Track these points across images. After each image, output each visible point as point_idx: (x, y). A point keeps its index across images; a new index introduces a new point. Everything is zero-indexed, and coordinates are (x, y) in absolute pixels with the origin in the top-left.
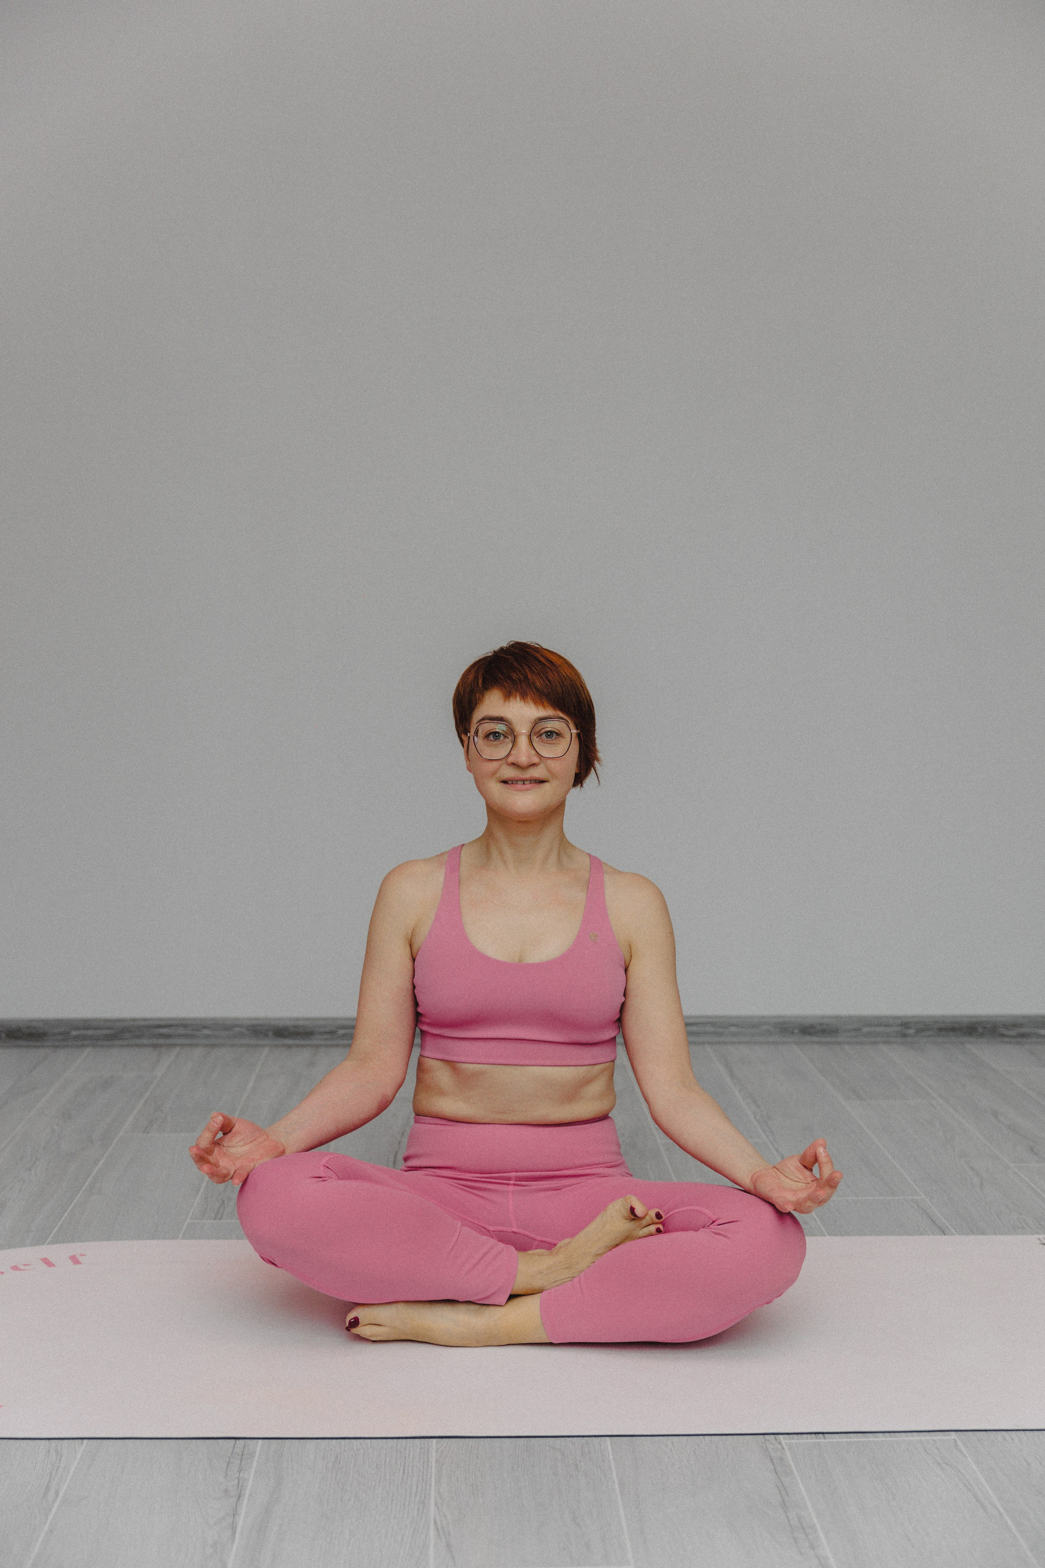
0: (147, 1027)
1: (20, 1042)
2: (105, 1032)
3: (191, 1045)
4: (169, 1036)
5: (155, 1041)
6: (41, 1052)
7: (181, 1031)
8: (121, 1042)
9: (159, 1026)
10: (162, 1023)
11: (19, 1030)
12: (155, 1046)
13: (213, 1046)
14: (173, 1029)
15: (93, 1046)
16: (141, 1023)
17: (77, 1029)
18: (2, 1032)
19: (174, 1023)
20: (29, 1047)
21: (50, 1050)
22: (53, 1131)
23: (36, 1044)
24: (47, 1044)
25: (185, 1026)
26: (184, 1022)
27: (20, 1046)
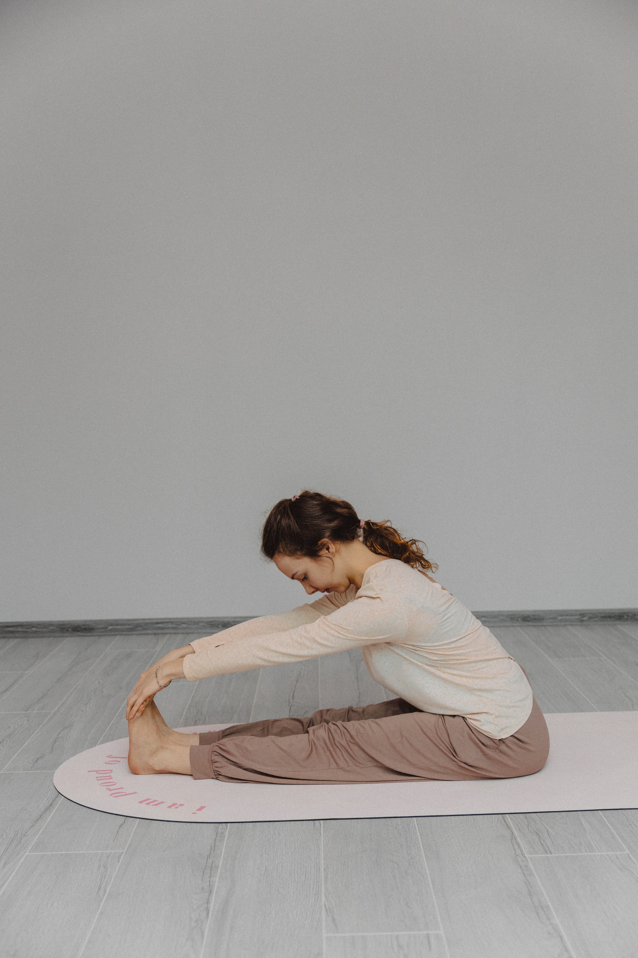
0: (152, 623)
1: (79, 633)
2: (129, 627)
3: (175, 633)
4: (163, 628)
5: (154, 631)
6: (92, 638)
7: (170, 625)
8: (136, 632)
9: (157, 623)
10: (159, 621)
11: (79, 626)
12: (155, 634)
13: (188, 633)
14: (165, 624)
15: (121, 635)
16: (147, 621)
17: (112, 625)
18: (69, 628)
19: (166, 621)
20: (85, 636)
21: (96, 638)
22: (99, 683)
23: (89, 634)
24: (94, 634)
25: (172, 623)
26: (172, 620)
27: (80, 636)
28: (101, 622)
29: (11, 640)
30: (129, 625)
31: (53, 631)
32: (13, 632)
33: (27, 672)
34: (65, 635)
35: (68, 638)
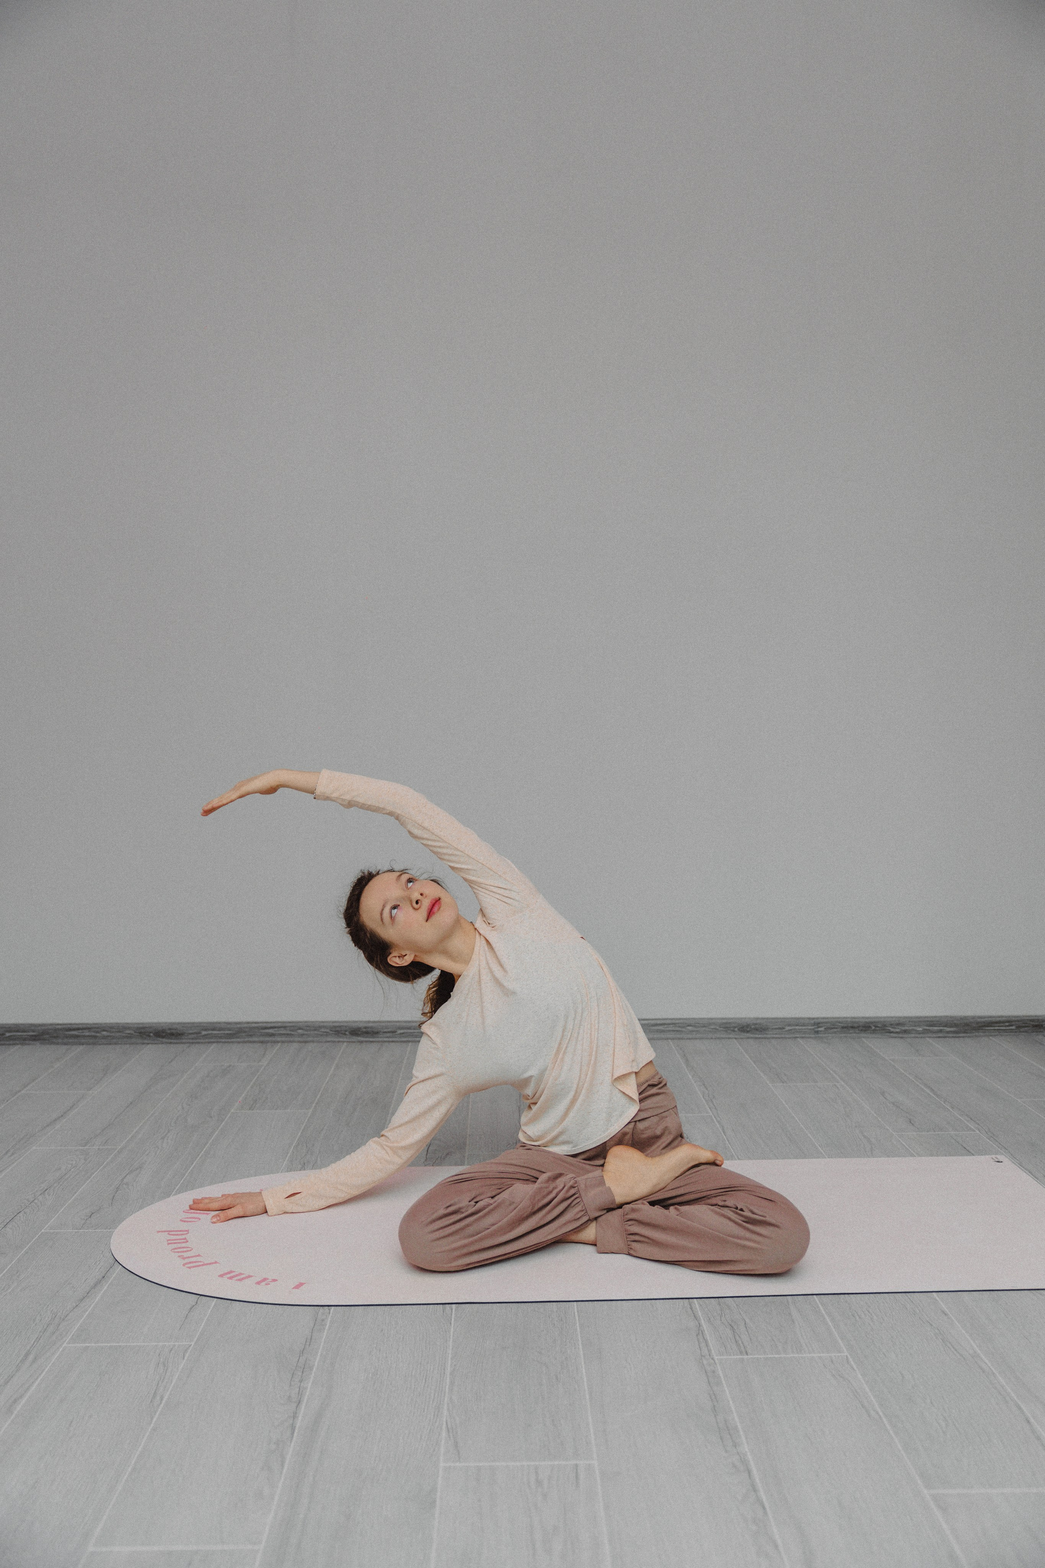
0: (257, 1028)
1: (164, 1040)
2: (228, 1032)
3: (290, 1042)
4: (272, 1035)
5: (262, 1039)
6: (180, 1047)
7: (282, 1031)
8: (238, 1040)
9: (266, 1028)
10: (269, 1025)
11: (163, 1031)
12: (262, 1042)
13: (306, 1042)
14: (276, 1029)
15: (217, 1042)
16: (253, 1025)
18: (150, 1033)
19: (277, 1025)
20: (171, 1043)
21: (185, 1046)
22: (183, 1108)
23: (178, 1041)
24: (184, 1041)
25: (285, 1027)
26: (284, 1025)
27: (163, 1043)
28: (192, 1025)
29: (74, 1047)
30: (229, 1030)
31: (130, 1037)
32: (77, 1037)
33: (90, 1092)
34: (146, 1041)
35: (150, 1046)
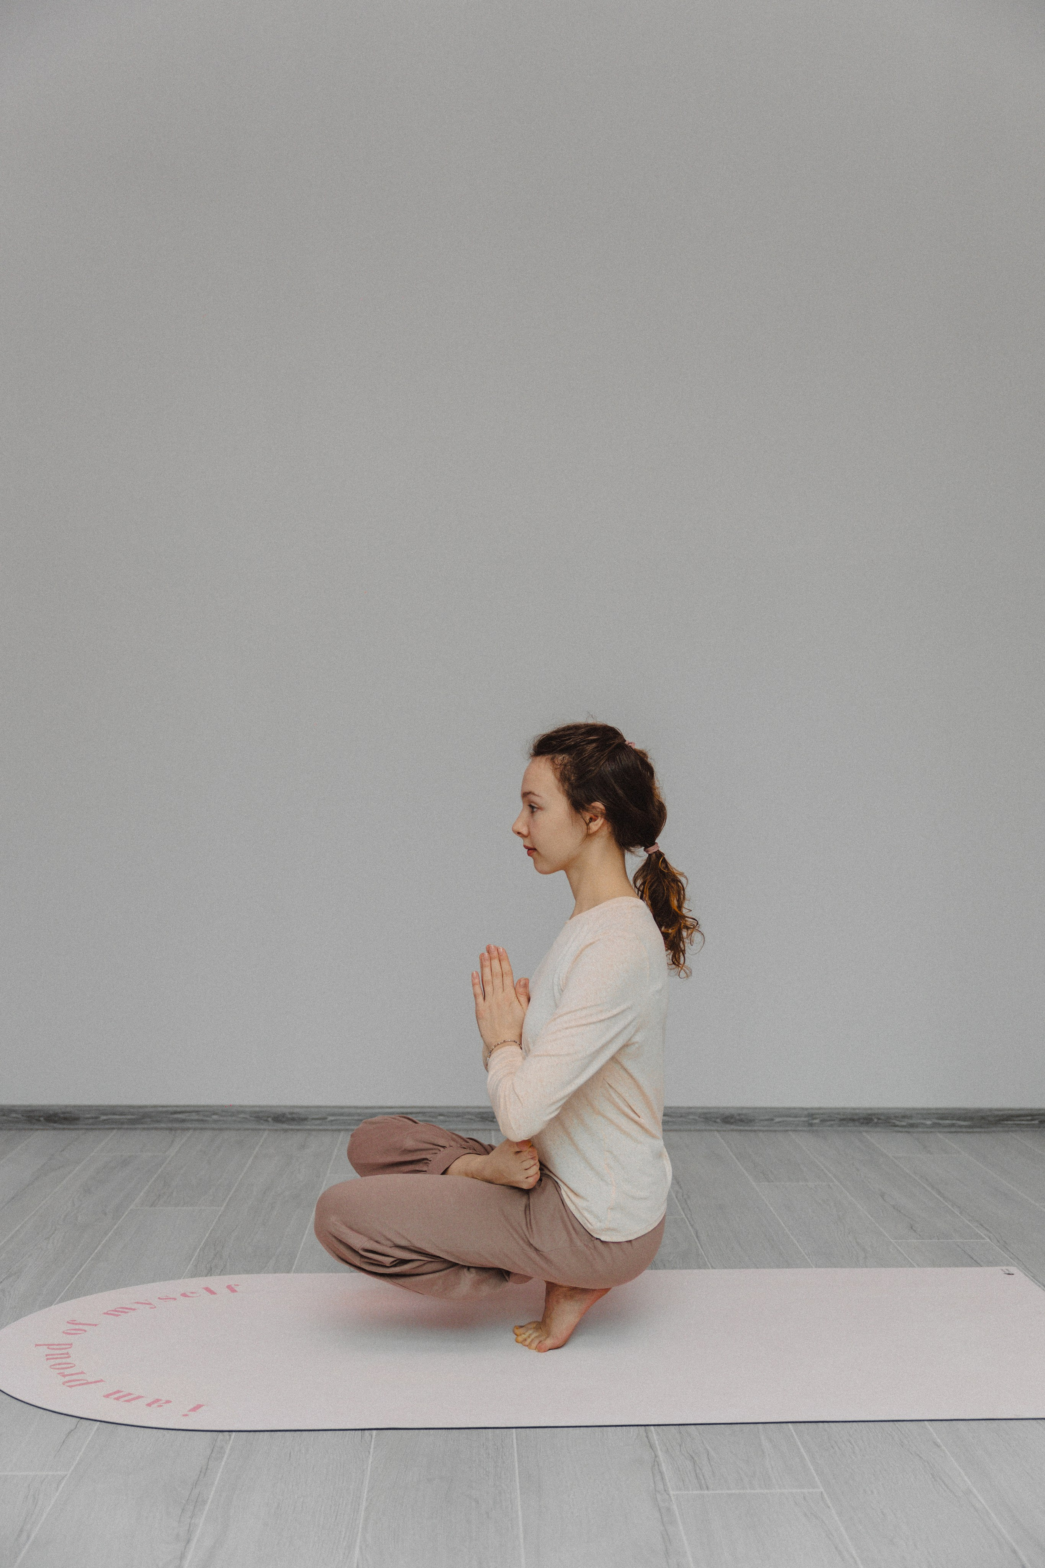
0: (166, 1112)
1: (56, 1126)
2: (130, 1117)
3: (201, 1129)
4: (183, 1121)
5: (170, 1125)
6: (74, 1134)
7: (194, 1116)
8: (140, 1126)
9: (175, 1113)
10: (179, 1109)
11: (56, 1115)
12: (171, 1129)
13: (221, 1129)
14: (187, 1114)
15: (119, 1129)
16: (160, 1109)
17: (106, 1114)
18: (40, 1117)
19: (188, 1109)
20: (64, 1129)
21: (81, 1132)
22: (74, 1205)
23: (72, 1127)
24: (80, 1126)
25: (197, 1112)
26: (196, 1109)
27: (55, 1129)
28: (90, 1108)
30: (132, 1114)
31: (17, 1121)
34: (36, 1127)
35: (39, 1132)
